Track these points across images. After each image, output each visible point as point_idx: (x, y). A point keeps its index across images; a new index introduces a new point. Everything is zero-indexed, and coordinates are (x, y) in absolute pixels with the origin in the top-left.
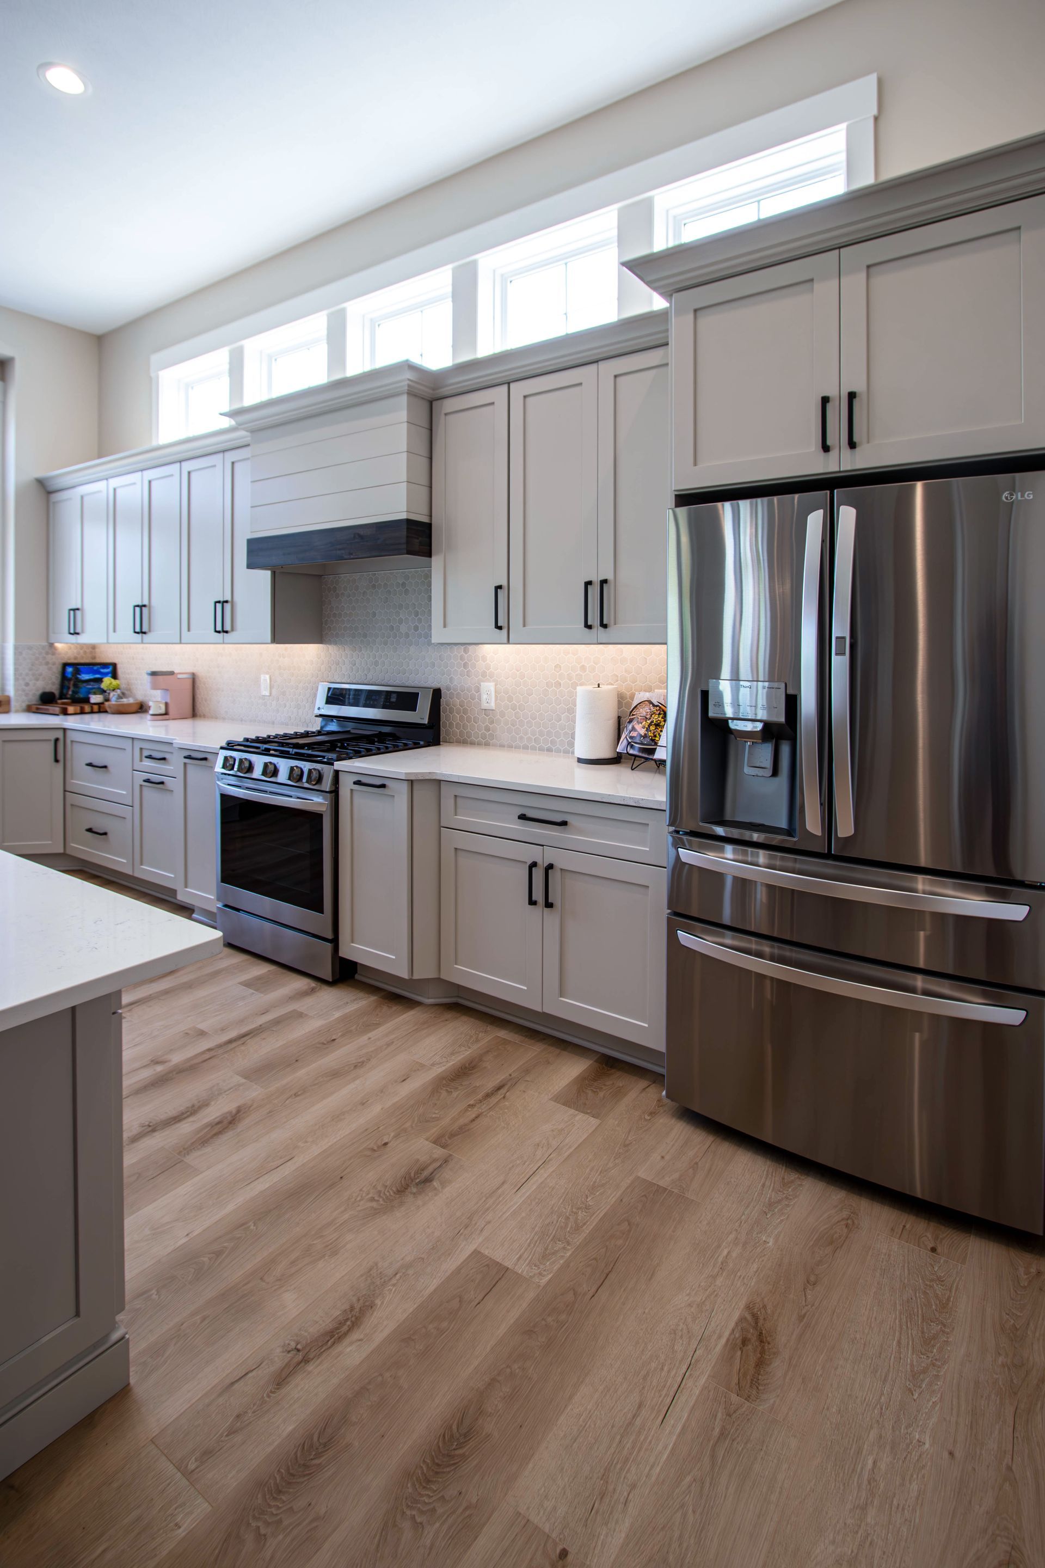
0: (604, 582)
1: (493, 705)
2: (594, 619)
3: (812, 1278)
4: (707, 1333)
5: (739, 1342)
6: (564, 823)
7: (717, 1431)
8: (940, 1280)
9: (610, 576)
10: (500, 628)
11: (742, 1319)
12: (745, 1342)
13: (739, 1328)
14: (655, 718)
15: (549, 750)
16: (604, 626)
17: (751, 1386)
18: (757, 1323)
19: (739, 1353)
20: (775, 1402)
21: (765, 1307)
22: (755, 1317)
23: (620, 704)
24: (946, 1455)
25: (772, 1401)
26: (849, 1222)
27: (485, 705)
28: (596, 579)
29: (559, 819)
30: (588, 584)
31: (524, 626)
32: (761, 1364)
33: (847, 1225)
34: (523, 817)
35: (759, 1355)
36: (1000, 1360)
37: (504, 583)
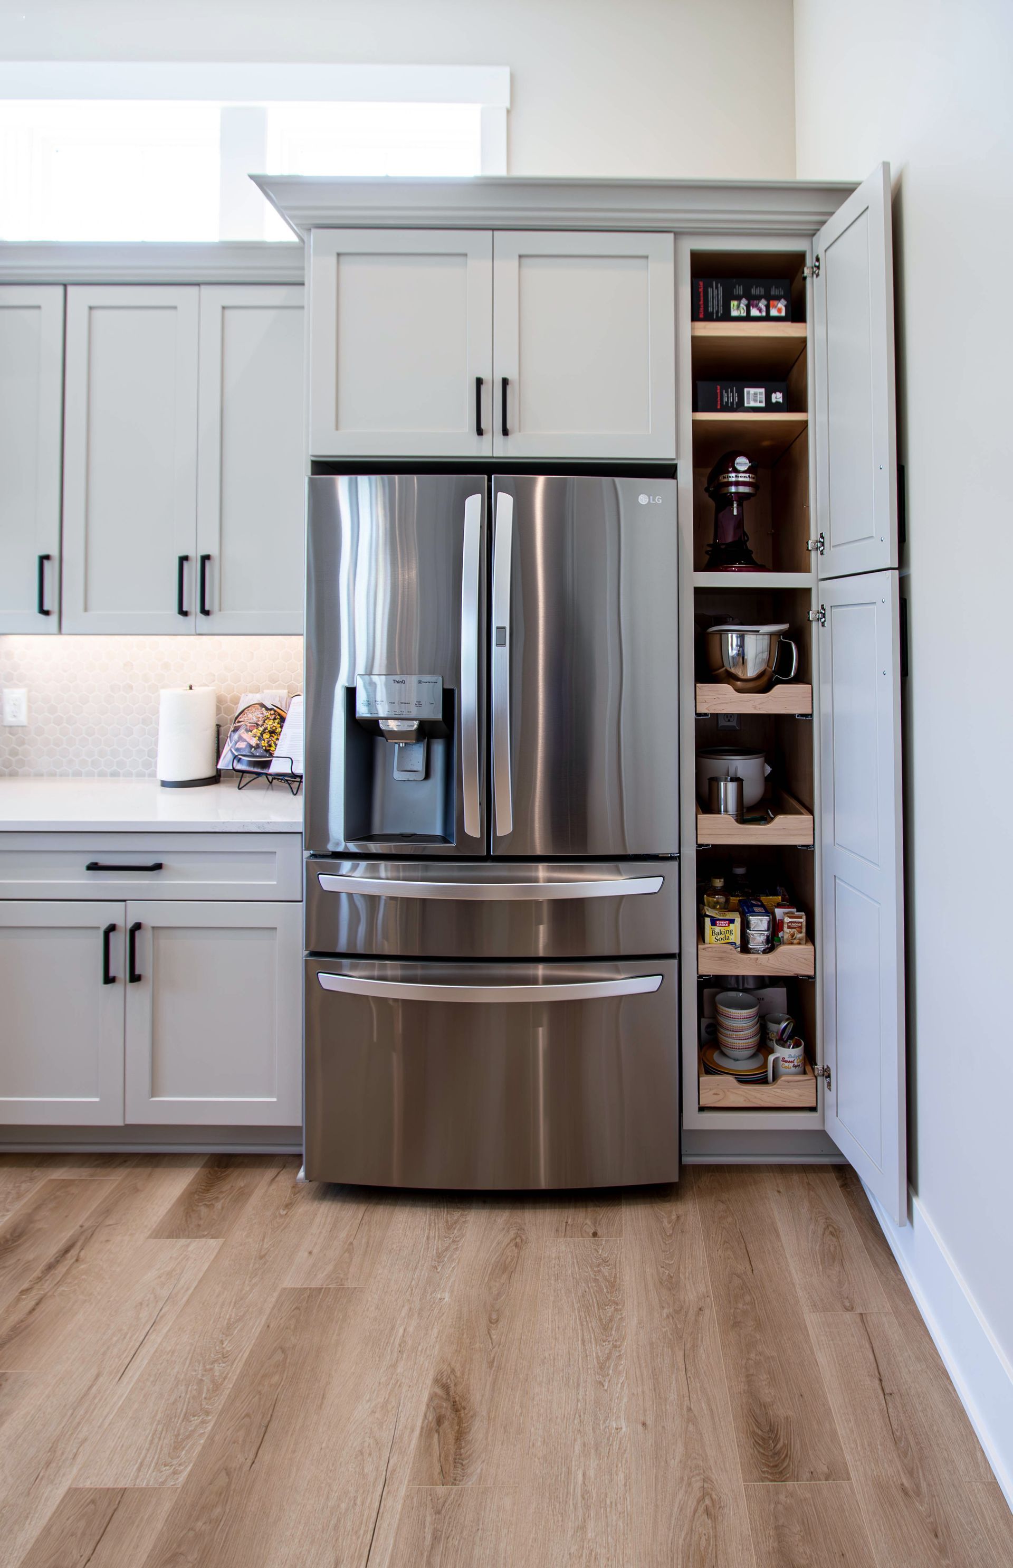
0: (205, 558)
1: (23, 719)
2: (192, 602)
3: (494, 1317)
4: (398, 1433)
5: (434, 1425)
6: (158, 867)
7: (429, 1537)
8: (605, 1261)
9: (213, 551)
10: (47, 613)
11: (432, 1397)
12: (439, 1421)
13: (432, 1408)
14: (270, 724)
15: (115, 774)
16: (206, 612)
17: (455, 1467)
18: (448, 1393)
19: (436, 1436)
20: (482, 1470)
21: (453, 1371)
22: (446, 1388)
23: (218, 710)
24: (640, 1427)
25: (479, 1471)
26: (518, 1240)
27: (9, 719)
28: (196, 556)
29: (149, 861)
30: (183, 559)
31: (86, 610)
32: (460, 1436)
33: (516, 1245)
34: (93, 867)
35: (457, 1428)
36: (666, 1311)
37: (54, 553)
